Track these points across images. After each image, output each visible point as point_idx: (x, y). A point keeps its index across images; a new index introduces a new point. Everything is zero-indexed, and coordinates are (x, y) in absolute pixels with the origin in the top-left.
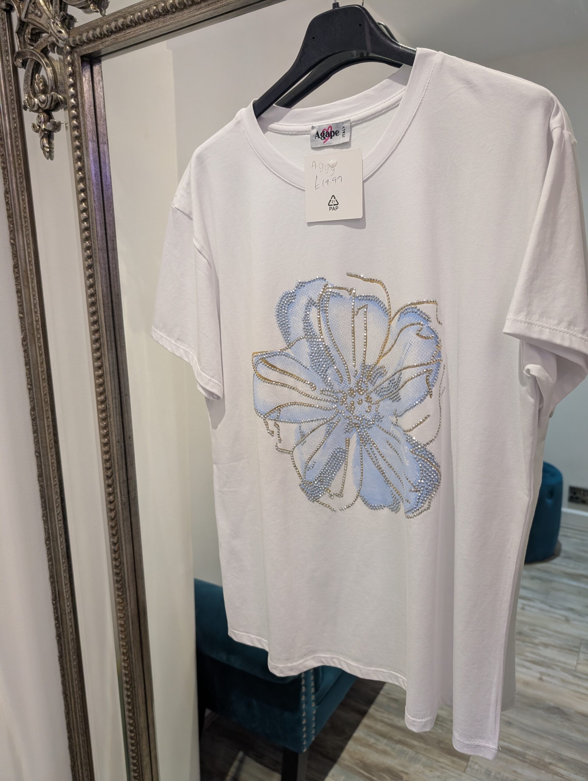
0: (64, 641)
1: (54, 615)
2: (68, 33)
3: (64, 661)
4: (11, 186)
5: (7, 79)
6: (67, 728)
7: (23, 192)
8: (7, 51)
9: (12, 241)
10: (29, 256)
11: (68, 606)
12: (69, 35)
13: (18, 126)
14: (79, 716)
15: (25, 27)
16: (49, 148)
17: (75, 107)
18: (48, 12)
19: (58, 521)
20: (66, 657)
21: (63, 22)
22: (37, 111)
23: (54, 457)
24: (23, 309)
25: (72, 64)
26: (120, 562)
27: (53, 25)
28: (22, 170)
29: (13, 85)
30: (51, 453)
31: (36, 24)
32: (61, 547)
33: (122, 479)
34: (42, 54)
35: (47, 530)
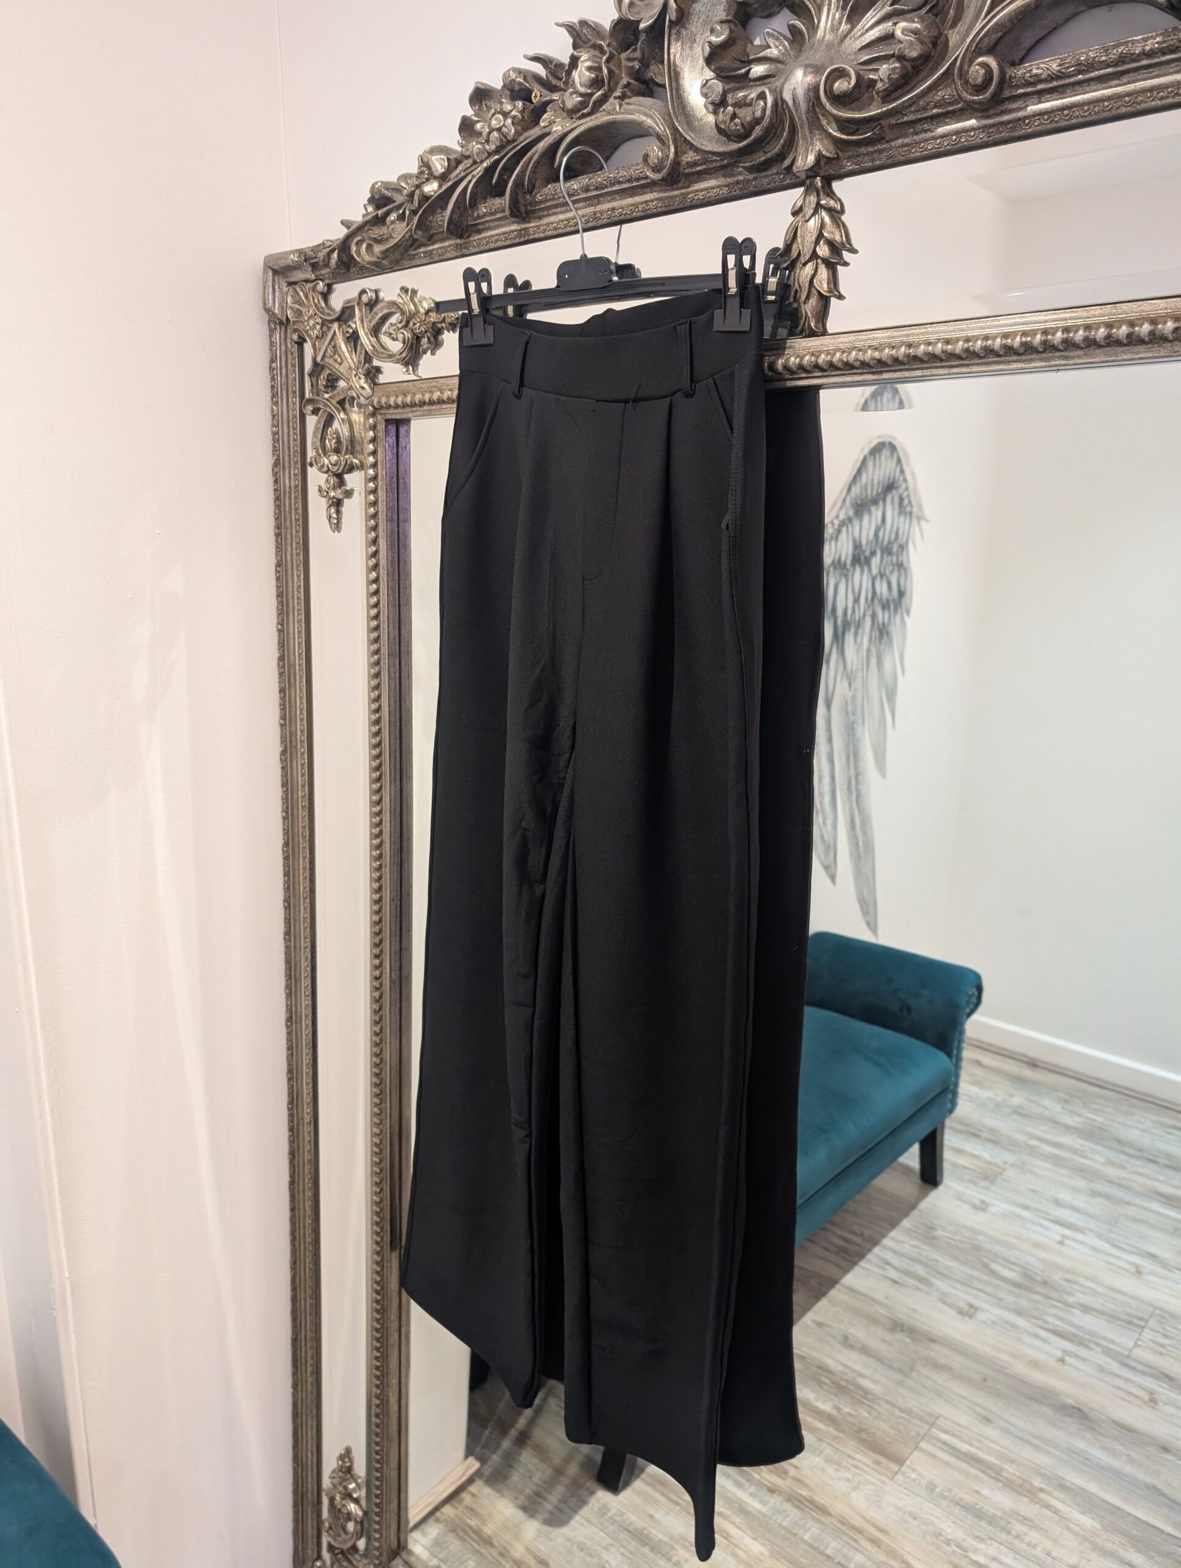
0: (298, 1162)
1: (289, 1125)
2: (372, 389)
3: (296, 1190)
4: (284, 558)
5: (291, 427)
6: (292, 1285)
7: (298, 566)
8: (295, 392)
9: (279, 627)
10: (299, 648)
11: (308, 1114)
12: (373, 392)
13: (300, 486)
14: (310, 1269)
15: (320, 367)
16: (337, 519)
17: (375, 478)
18: (350, 360)
19: (306, 996)
20: (299, 1184)
21: (366, 375)
22: (326, 472)
23: (308, 910)
24: (285, 714)
25: (374, 428)
27: (356, 377)
28: (300, 540)
29: (299, 434)
30: (304, 904)
31: (334, 370)
32: (306, 1032)
33: (393, 949)
34: (338, 406)
35: (289, 1007)
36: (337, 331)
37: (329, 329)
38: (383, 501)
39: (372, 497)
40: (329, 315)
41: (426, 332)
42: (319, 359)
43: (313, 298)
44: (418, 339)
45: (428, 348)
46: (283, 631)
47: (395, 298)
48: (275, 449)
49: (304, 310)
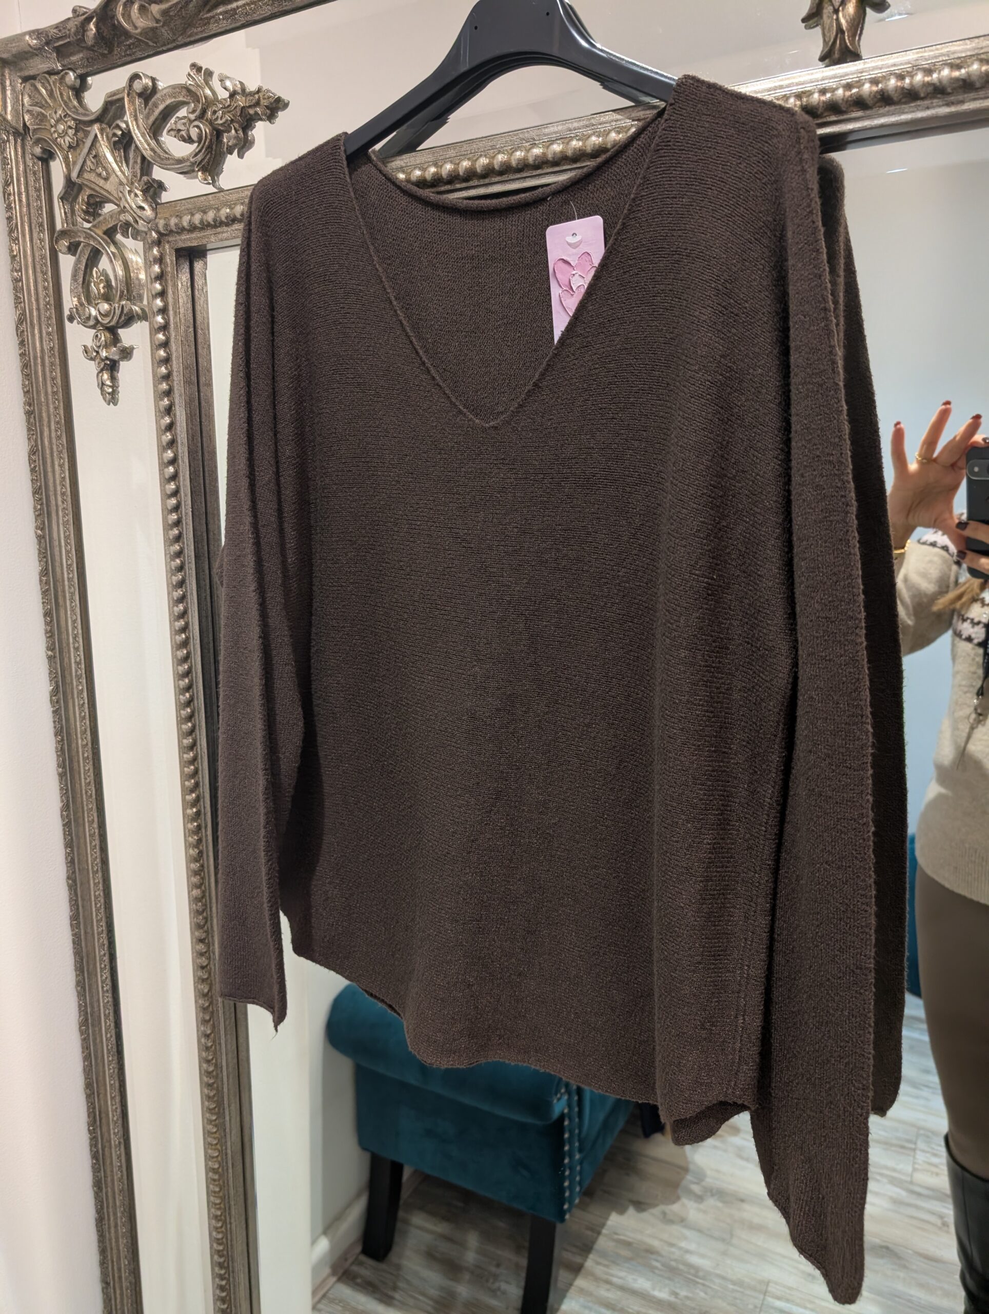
1: (91, 1150)
2: (154, 210)
4: (39, 443)
5: (38, 270)
7: (60, 452)
8: (41, 225)
9: (39, 532)
10: (68, 557)
11: (116, 1135)
12: (156, 214)
13: (56, 346)
15: (75, 190)
16: (112, 387)
17: (164, 328)
18: (119, 173)
19: (103, 992)
21: (145, 192)
22: (93, 327)
23: (101, 886)
24: (54, 643)
25: (160, 260)
26: (216, 1065)
27: (130, 195)
28: (60, 418)
29: (50, 280)
30: (94, 879)
31: (97, 189)
32: (106, 1035)
34: (106, 237)
35: (83, 1009)
36: (99, 136)
37: (87, 134)
38: (177, 358)
39: (162, 353)
40: (85, 115)
41: (232, 121)
42: (74, 175)
43: (61, 94)
44: (218, 134)
45: (235, 146)
46: (44, 537)
47: (183, 80)
48: (18, 301)
49: (47, 113)
